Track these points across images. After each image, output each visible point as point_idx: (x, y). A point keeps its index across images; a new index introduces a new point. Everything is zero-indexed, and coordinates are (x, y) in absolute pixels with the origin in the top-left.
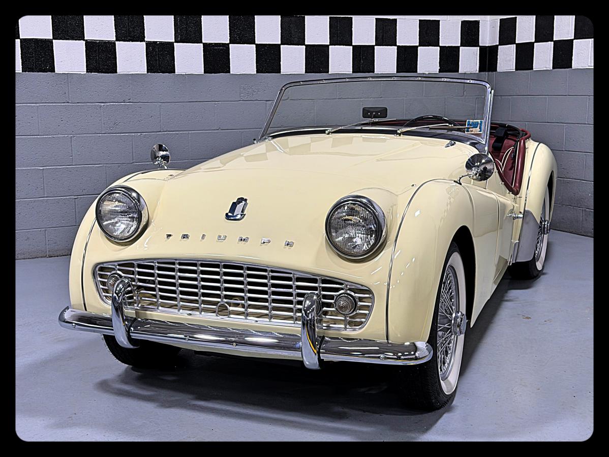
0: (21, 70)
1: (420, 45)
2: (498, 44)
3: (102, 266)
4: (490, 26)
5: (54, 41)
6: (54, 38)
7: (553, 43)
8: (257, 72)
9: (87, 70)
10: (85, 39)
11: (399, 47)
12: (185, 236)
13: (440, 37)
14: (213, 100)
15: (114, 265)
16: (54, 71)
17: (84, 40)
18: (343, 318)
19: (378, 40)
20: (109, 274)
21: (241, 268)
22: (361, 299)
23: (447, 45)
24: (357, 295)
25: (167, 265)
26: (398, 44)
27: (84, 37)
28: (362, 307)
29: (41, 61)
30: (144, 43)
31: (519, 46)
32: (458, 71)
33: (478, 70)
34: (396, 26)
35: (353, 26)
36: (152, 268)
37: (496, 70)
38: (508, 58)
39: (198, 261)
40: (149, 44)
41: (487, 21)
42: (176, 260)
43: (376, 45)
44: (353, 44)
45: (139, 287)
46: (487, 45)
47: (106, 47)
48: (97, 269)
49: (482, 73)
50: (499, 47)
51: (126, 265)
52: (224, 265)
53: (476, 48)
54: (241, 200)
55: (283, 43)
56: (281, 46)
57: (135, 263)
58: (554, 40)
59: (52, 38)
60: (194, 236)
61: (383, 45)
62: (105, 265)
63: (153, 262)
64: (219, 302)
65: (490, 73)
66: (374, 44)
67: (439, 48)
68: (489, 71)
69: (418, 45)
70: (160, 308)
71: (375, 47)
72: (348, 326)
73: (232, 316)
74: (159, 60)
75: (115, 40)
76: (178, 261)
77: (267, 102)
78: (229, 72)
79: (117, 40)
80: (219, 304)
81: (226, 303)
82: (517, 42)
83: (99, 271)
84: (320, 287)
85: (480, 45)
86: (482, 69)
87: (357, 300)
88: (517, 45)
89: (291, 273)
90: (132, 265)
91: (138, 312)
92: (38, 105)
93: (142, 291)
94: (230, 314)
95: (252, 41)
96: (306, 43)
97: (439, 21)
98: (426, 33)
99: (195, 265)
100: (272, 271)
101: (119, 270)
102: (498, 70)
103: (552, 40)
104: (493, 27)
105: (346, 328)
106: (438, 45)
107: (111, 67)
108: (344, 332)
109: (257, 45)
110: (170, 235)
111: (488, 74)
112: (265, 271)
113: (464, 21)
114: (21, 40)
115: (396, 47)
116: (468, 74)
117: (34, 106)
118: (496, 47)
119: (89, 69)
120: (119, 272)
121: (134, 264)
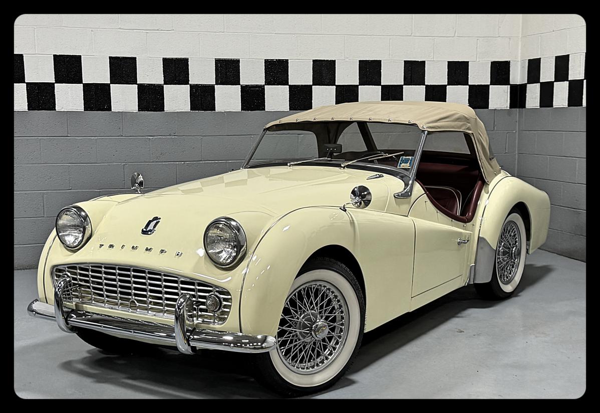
0: (83, 109)
1: (448, 84)
2: (526, 82)
3: (57, 268)
4: (521, 65)
5: (111, 85)
6: (111, 83)
7: (568, 82)
8: (290, 109)
9: (139, 109)
11: (427, 86)
12: (111, 246)
13: (469, 76)
14: (248, 134)
15: (65, 268)
17: (136, 84)
18: (212, 314)
19: (407, 80)
20: (61, 274)
21: (144, 272)
22: (225, 300)
23: (476, 84)
24: (222, 296)
25: (97, 268)
26: (426, 84)
27: (137, 82)
28: (225, 306)
29: (100, 102)
30: (189, 86)
31: (543, 85)
32: (488, 108)
33: (509, 106)
34: (425, 67)
35: (382, 68)
36: (87, 270)
37: (525, 107)
38: (534, 96)
39: (116, 265)
40: (192, 87)
41: (518, 61)
42: (102, 264)
43: (405, 84)
44: (382, 84)
45: (81, 286)
46: (518, 84)
47: (155, 89)
48: (54, 270)
49: (513, 109)
50: (528, 85)
51: (72, 267)
52: (133, 269)
53: (506, 86)
54: (156, 218)
55: (314, 84)
56: (313, 87)
57: (78, 266)
58: (569, 79)
59: (109, 83)
60: (117, 246)
61: (411, 85)
62: (59, 267)
63: (88, 266)
64: (130, 299)
65: (521, 109)
66: (403, 84)
67: (468, 86)
68: (519, 108)
69: (446, 84)
70: (93, 302)
71: (404, 86)
72: (216, 321)
73: (138, 310)
74: (201, 100)
75: (163, 83)
76: (103, 266)
77: (299, 136)
78: (264, 110)
79: (165, 83)
80: (131, 300)
81: (135, 299)
82: (541, 81)
83: (56, 271)
84: (196, 288)
85: (511, 83)
86: (512, 105)
87: (222, 300)
89: (177, 277)
90: (75, 268)
91: (78, 305)
92: (96, 138)
93: (83, 289)
94: (138, 308)
95: (286, 83)
96: (336, 84)
97: (468, 62)
98: (455, 73)
99: (114, 269)
100: (165, 275)
101: (68, 271)
102: (527, 106)
103: (567, 80)
104: (523, 67)
105: (214, 322)
106: (467, 84)
107: (160, 107)
108: (211, 326)
109: (291, 87)
110: (102, 245)
111: (518, 110)
112: (160, 275)
113: (494, 62)
114: (84, 84)
115: (425, 86)
116: (498, 110)
117: (93, 139)
118: (525, 85)
119: (141, 108)
120: (67, 273)
121: (76, 267)
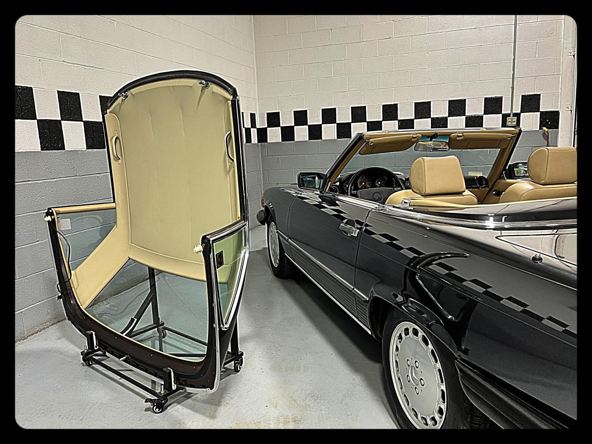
0: (40, 149)
4: (260, 117)
7: (307, 127)
10: (84, 120)
16: (64, 149)
23: (247, 127)
32: (251, 142)
33: (257, 141)
37: (267, 141)
38: (276, 135)
41: (258, 114)
46: (261, 128)
49: (259, 143)
50: (268, 129)
53: (256, 129)
59: (60, 119)
65: (263, 143)
88: (282, 128)
92: (55, 180)
102: (268, 141)
103: (307, 125)
111: (261, 145)
114: (38, 120)
116: (254, 144)
117: (53, 181)
118: (266, 129)
119: (88, 146)
